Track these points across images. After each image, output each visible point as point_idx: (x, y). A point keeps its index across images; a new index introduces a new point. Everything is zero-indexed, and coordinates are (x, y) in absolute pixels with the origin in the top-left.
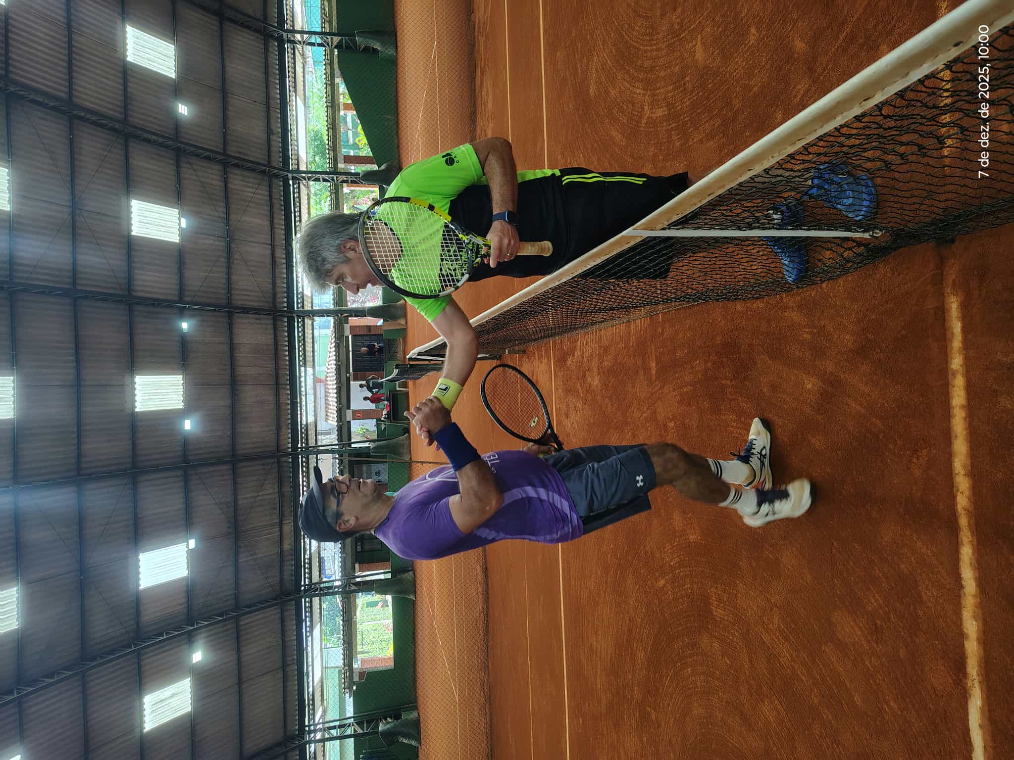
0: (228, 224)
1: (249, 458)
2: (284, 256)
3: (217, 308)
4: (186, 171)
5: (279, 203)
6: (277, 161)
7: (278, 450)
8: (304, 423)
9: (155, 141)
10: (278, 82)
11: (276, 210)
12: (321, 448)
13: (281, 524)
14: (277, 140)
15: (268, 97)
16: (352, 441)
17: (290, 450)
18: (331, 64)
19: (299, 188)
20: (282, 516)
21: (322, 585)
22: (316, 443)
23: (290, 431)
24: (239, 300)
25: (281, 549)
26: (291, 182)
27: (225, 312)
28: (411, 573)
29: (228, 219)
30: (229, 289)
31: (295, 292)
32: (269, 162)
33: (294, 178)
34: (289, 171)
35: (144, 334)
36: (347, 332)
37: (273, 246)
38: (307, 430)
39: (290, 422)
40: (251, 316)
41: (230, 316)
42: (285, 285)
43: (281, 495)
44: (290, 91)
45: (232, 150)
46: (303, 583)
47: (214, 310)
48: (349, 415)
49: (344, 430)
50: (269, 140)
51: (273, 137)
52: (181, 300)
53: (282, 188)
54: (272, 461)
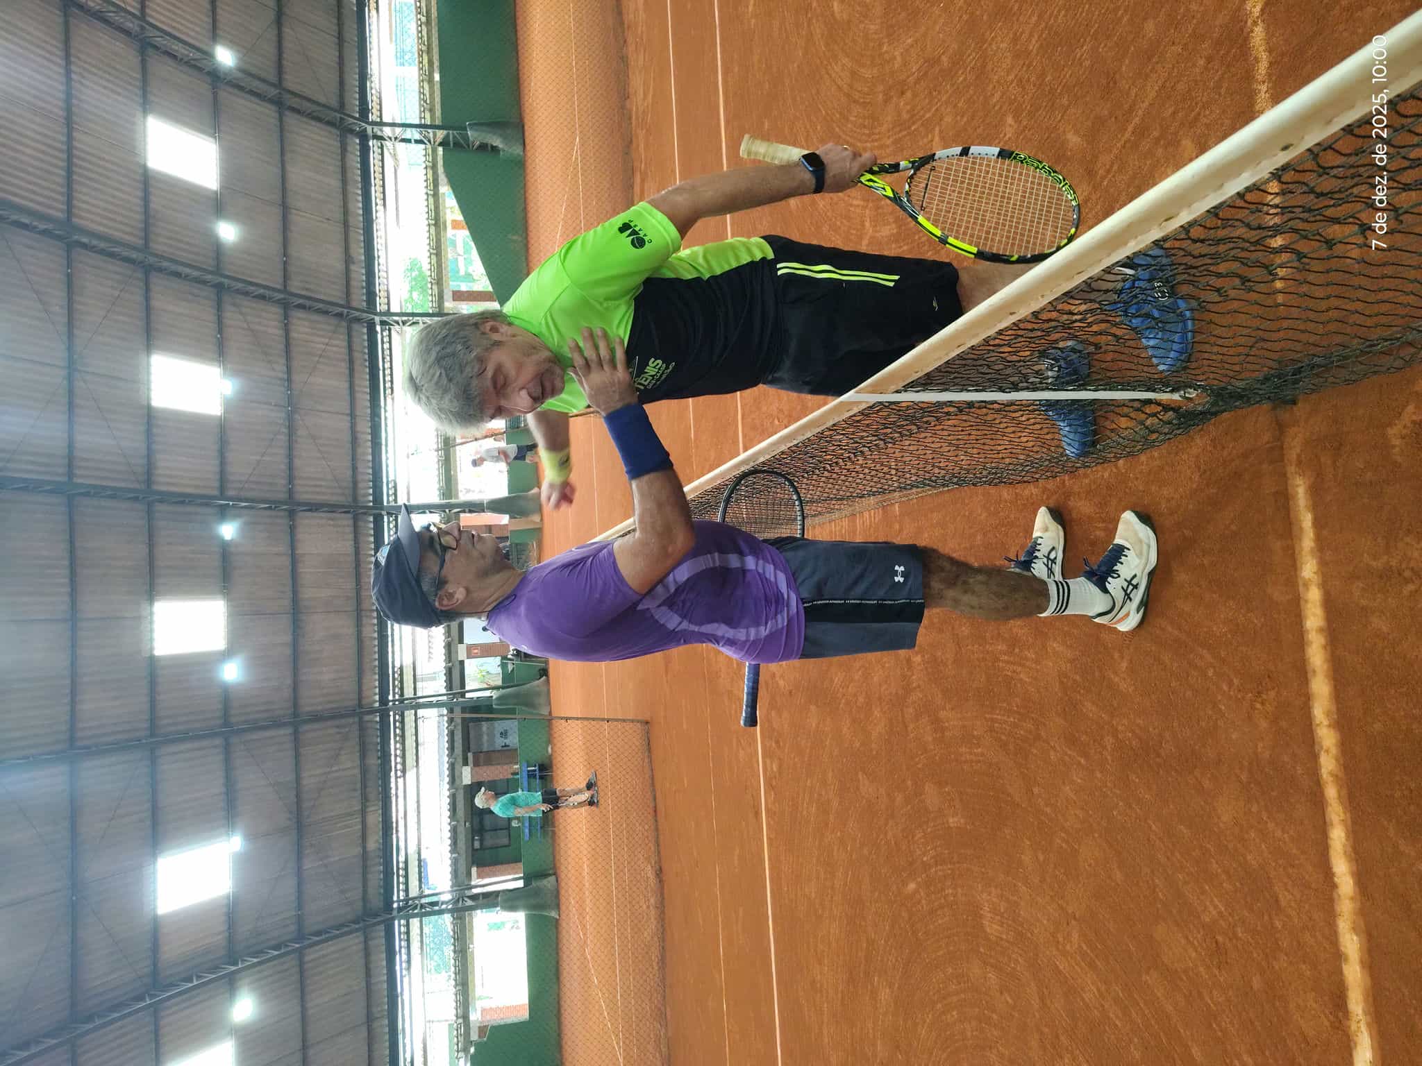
0: (289, 388)
1: (317, 718)
2: (369, 431)
3: (273, 505)
4: (230, 315)
5: (361, 357)
6: (359, 299)
7: (360, 705)
8: (397, 665)
9: (187, 276)
10: (360, 192)
11: (357, 367)
12: (421, 700)
13: (364, 813)
14: (359, 272)
15: (346, 212)
16: (467, 688)
17: (377, 705)
18: (434, 167)
19: (390, 336)
20: (365, 799)
21: (424, 901)
22: (415, 694)
23: (377, 677)
24: (304, 493)
25: (364, 848)
26: (378, 328)
27: (285, 510)
28: (552, 879)
29: (289, 380)
30: (291, 479)
31: (385, 480)
32: (348, 301)
33: (383, 323)
34: (376, 314)
35: (169, 544)
37: (352, 415)
38: (401, 675)
39: (377, 663)
40: (322, 514)
41: (292, 514)
42: (370, 471)
43: (364, 771)
44: (376, 204)
45: (295, 286)
46: (395, 898)
47: (270, 508)
48: (462, 652)
49: (455, 675)
50: (348, 271)
51: (353, 267)
52: (222, 496)
53: (366, 337)
54: (351, 720)
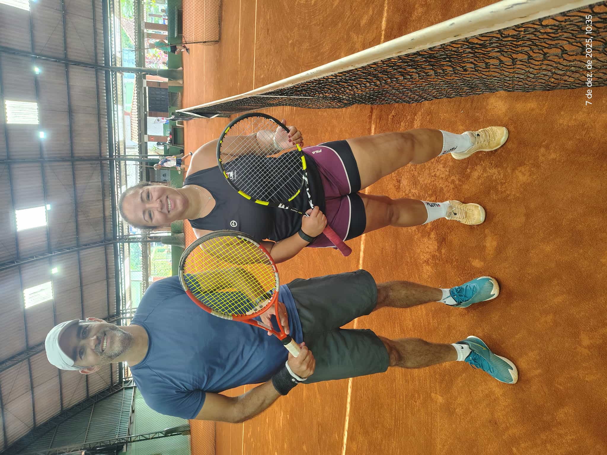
1: (82, 159)
2: (103, 28)
3: (57, 60)
7: (101, 156)
8: (117, 140)
12: (128, 157)
13: (103, 200)
16: (149, 154)
17: (108, 157)
20: (104, 195)
21: (130, 237)
22: (125, 153)
23: (108, 145)
24: (73, 55)
25: (104, 214)
27: (63, 63)
28: (183, 233)
30: (66, 48)
31: (110, 54)
35: (9, 73)
36: (145, 85)
37: (94, 19)
38: (119, 145)
39: (107, 139)
40: (81, 67)
41: (67, 66)
42: (103, 49)
43: (103, 184)
46: (118, 235)
48: (146, 138)
49: (143, 148)
52: (33, 52)
54: (97, 162)
